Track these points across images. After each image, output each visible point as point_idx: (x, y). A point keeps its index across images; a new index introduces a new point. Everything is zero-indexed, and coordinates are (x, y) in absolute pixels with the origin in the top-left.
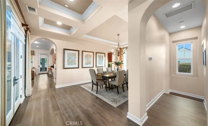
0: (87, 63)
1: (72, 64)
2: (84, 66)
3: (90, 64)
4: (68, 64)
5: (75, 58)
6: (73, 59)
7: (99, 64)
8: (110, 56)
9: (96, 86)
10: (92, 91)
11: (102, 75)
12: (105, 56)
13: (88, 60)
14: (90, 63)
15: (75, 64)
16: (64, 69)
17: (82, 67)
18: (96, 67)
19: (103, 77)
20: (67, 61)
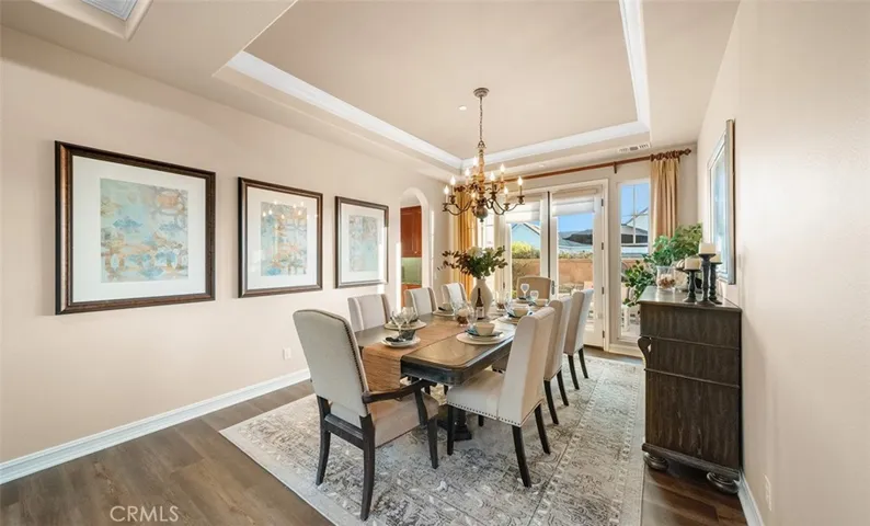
0: (276, 265)
1: (149, 274)
2: (252, 285)
3: (300, 270)
4: (113, 274)
5: (175, 226)
6: (164, 235)
7: (352, 269)
8: (411, 220)
9: (361, 452)
10: (320, 480)
11: (400, 354)
12: (386, 224)
13: (281, 241)
14: (295, 265)
15: (180, 267)
16: (58, 311)
17: (241, 291)
18: (337, 286)
19: (408, 366)
20: (98, 249)
